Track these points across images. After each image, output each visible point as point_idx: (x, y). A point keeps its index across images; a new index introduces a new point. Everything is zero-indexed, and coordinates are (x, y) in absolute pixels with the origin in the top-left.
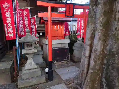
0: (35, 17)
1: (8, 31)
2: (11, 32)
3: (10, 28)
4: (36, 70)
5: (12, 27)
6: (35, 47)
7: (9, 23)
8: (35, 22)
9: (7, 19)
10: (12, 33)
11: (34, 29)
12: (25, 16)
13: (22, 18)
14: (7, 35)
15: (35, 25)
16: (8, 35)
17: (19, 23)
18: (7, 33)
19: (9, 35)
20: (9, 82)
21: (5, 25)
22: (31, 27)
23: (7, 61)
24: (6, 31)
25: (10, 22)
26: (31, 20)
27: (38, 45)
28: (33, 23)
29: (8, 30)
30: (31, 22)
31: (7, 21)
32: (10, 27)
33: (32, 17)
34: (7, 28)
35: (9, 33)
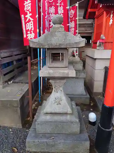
0: (76, 5)
1: (27, 29)
2: (31, 30)
3: (30, 23)
4: (69, 117)
5: (33, 20)
6: (71, 63)
7: (28, 12)
8: (75, 15)
9: (24, 4)
10: (32, 32)
11: (73, 29)
12: (59, 4)
13: (54, 10)
14: (25, 36)
15: (75, 21)
16: (27, 37)
17: (46, 13)
18: (24, 32)
19: (28, 35)
20: (18, 125)
21: (23, 16)
22: (69, 26)
23: (22, 83)
24: (24, 29)
25: (30, 10)
26: (70, 13)
27: (77, 58)
28: (72, 18)
29: (27, 26)
30: (69, 15)
31: (25, 9)
32: (29, 21)
33: (71, 7)
34: (25, 23)
35: (29, 32)
